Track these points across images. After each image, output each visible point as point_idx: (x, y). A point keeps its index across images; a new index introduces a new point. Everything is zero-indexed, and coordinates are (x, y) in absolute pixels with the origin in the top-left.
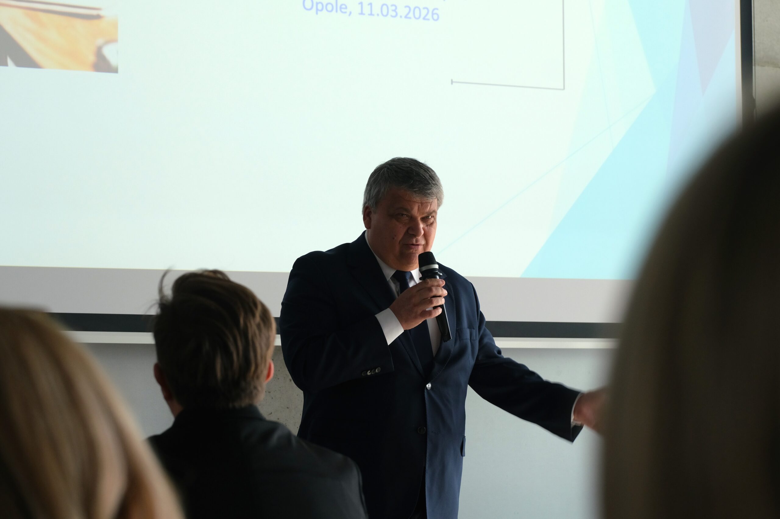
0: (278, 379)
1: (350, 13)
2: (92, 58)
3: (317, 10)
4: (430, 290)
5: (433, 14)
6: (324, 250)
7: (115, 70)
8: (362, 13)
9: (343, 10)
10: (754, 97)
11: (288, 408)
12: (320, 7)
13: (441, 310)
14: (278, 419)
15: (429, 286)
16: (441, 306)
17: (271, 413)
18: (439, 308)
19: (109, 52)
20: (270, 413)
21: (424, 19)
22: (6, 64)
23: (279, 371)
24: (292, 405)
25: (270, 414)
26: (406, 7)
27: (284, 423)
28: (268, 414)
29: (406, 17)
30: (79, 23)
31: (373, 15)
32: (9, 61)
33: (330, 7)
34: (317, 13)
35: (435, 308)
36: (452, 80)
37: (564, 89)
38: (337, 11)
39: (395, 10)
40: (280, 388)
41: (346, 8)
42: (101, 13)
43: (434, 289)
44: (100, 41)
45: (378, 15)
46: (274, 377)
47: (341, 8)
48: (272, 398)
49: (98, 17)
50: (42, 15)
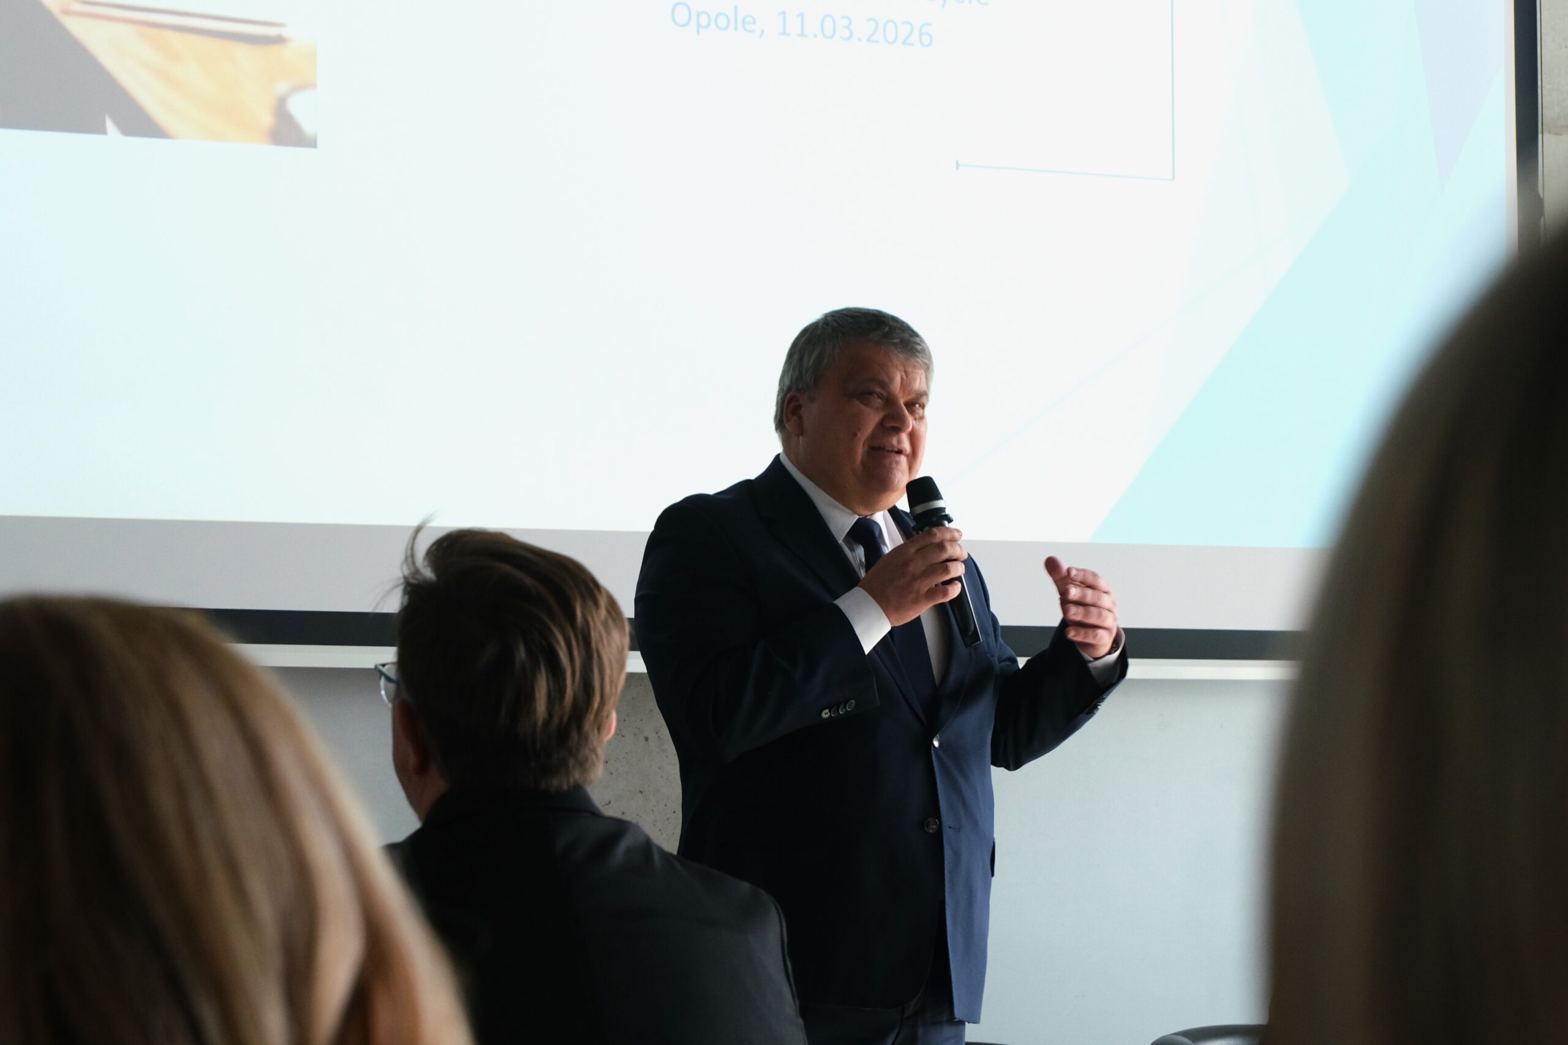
0: (623, 736)
1: (762, 32)
2: (267, 119)
3: (699, 26)
4: (941, 546)
5: (921, 34)
6: (711, 491)
7: (311, 143)
8: (784, 33)
9: (748, 27)
10: (1541, 195)
11: (641, 792)
12: (704, 20)
13: (960, 585)
14: (623, 813)
15: (937, 540)
16: (959, 579)
17: (610, 802)
18: (957, 582)
19: (297, 107)
20: (607, 803)
21: (904, 43)
22: (103, 131)
23: (625, 720)
24: (649, 786)
25: (607, 805)
26: (869, 20)
27: (634, 821)
28: (603, 804)
29: (869, 40)
30: (241, 51)
31: (807, 36)
32: (110, 125)
33: (722, 22)
34: (698, 33)
35: (951, 581)
36: (957, 162)
37: (1174, 178)
38: (736, 28)
39: (848, 27)
40: (627, 753)
41: (754, 22)
42: (284, 32)
43: (948, 546)
44: (282, 87)
45: (815, 36)
46: (616, 734)
47: (744, 23)
48: (612, 773)
49: (279, 40)
50: (172, 36)
